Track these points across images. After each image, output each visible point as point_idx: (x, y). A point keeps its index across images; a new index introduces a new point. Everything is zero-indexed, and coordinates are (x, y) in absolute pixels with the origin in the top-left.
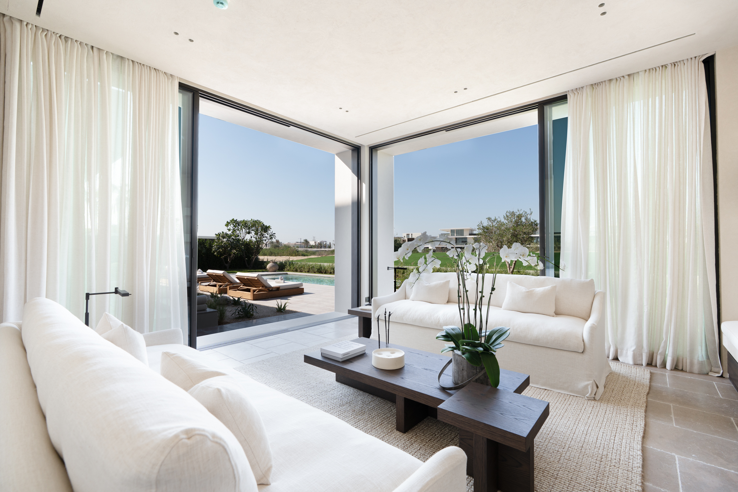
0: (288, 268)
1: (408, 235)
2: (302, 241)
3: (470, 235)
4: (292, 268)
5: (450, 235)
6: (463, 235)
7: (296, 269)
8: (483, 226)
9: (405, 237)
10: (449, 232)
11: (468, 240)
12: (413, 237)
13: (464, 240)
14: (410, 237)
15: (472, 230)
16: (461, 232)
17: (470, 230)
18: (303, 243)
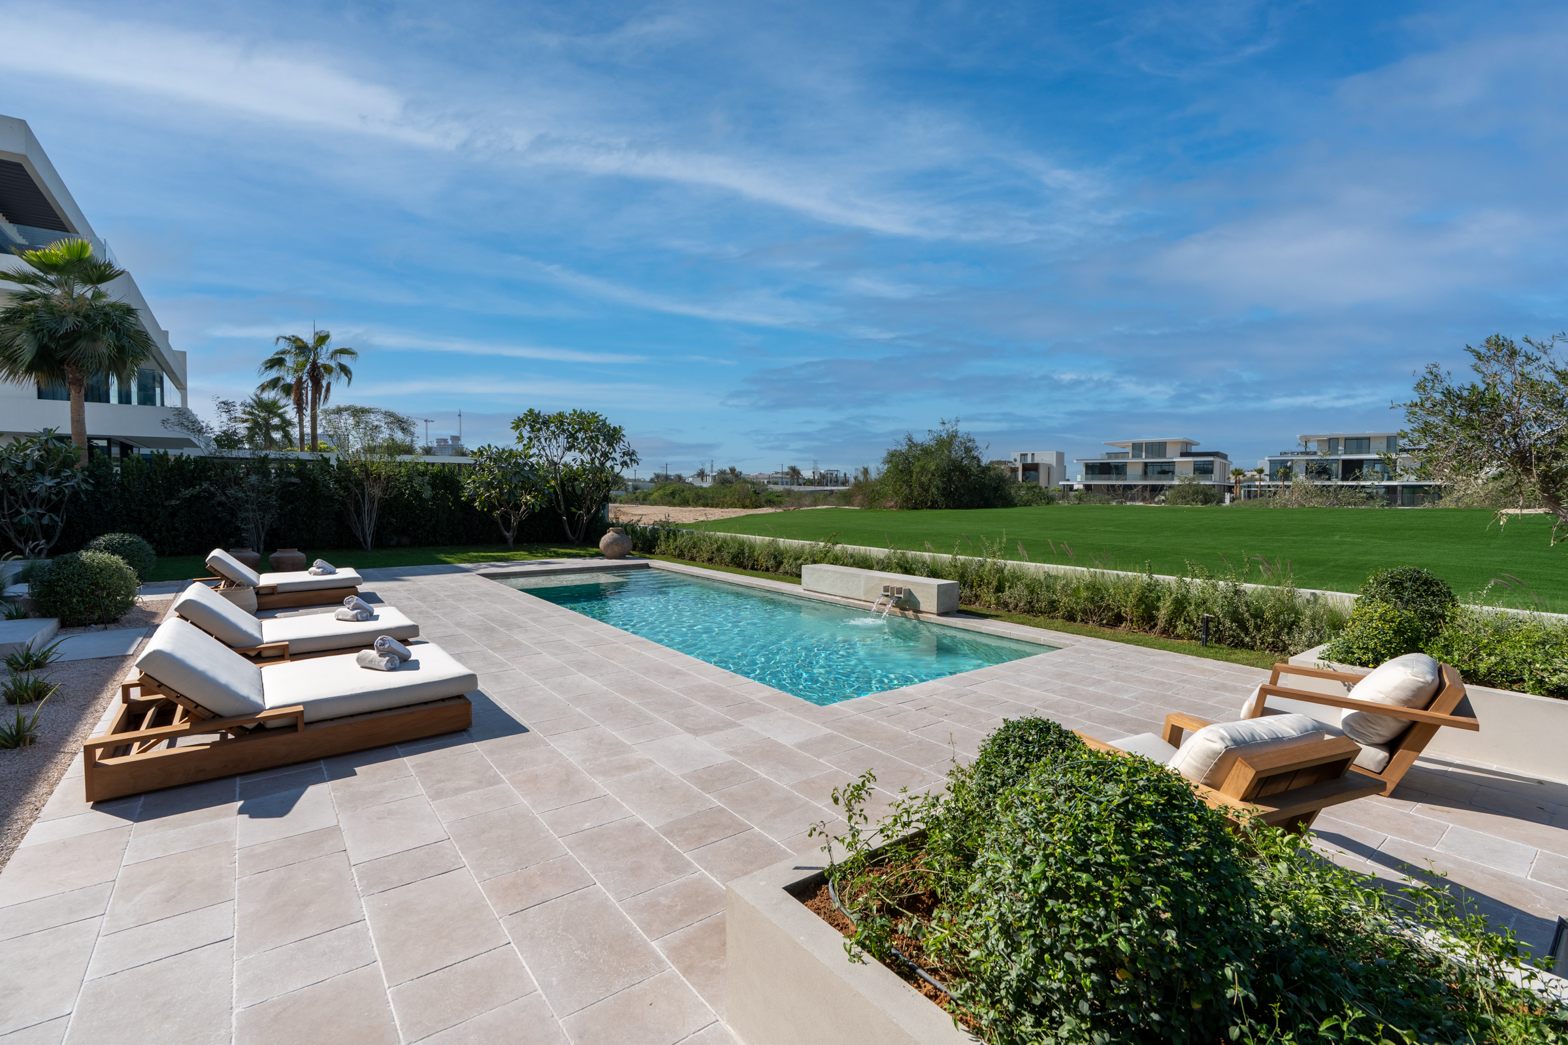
0: (663, 548)
1: (1024, 456)
2: (786, 470)
3: (1183, 455)
4: (671, 547)
5: (1130, 455)
6: (1165, 457)
7: (681, 551)
8: (1448, 393)
9: (1015, 460)
10: (1129, 450)
11: (1177, 469)
12: (1036, 461)
13: (1166, 468)
14: (1029, 461)
15: (1188, 444)
16: (1159, 448)
17: (1183, 442)
18: (787, 474)
